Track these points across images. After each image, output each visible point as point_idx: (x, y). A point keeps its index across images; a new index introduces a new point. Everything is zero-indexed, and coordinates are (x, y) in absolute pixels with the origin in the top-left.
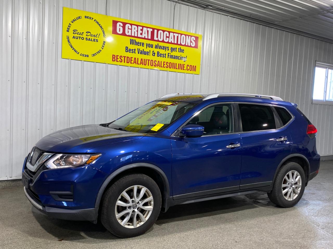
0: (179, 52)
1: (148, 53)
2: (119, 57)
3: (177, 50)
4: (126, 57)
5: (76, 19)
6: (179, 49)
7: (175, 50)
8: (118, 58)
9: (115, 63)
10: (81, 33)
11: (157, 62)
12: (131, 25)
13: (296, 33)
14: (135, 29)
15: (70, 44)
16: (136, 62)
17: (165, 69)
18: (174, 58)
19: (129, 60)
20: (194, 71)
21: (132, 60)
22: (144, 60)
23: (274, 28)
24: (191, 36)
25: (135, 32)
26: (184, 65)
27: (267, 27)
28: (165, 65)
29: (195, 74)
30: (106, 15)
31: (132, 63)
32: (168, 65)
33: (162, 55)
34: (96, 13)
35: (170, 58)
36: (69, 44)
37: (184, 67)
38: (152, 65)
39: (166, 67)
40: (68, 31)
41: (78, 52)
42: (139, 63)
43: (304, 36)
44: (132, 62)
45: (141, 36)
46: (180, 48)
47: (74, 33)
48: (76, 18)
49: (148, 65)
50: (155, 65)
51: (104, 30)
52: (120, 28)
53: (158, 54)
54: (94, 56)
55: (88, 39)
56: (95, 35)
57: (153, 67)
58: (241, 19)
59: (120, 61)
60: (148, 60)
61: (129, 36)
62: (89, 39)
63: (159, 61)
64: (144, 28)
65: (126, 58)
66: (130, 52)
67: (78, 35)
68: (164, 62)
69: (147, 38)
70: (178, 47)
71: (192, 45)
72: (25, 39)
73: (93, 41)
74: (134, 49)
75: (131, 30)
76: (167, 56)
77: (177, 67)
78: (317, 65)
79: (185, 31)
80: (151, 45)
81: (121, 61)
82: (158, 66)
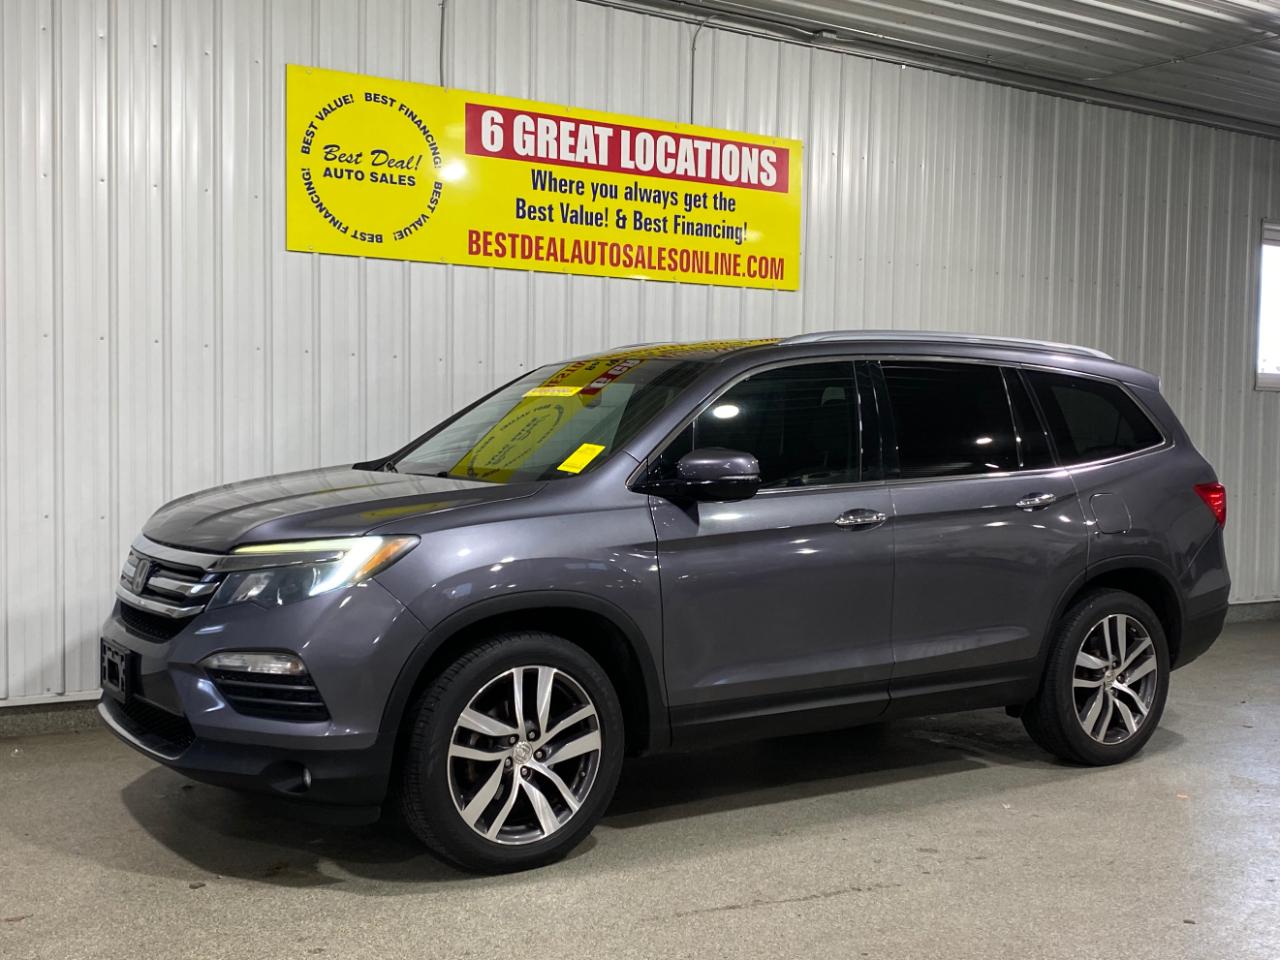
0: (716, 208)
1: (601, 219)
2: (491, 238)
3: (710, 202)
4: (517, 236)
5: (334, 106)
6: (715, 197)
7: (702, 203)
8: (490, 243)
9: (480, 259)
10: (351, 156)
11: (635, 249)
12: (535, 116)
13: (1175, 115)
14: (548, 132)
15: (315, 199)
16: (555, 254)
17: (667, 275)
18: (699, 232)
19: (530, 248)
20: (777, 278)
21: (542, 248)
22: (587, 243)
23: (1084, 100)
24: (761, 148)
25: (547, 143)
26: (739, 256)
27: (1058, 99)
28: (664, 258)
29: (780, 290)
30: (442, 85)
31: (542, 259)
32: (677, 258)
33: (650, 224)
34: (403, 79)
35: (683, 233)
36: (312, 198)
37: (739, 265)
38: (615, 261)
39: (669, 266)
40: (306, 151)
41: (344, 226)
42: (568, 255)
43: (1210, 126)
44: (543, 253)
45: (570, 157)
46: (718, 196)
47: (330, 156)
48: (335, 102)
49: (603, 262)
50: (628, 262)
51: (435, 141)
52: (493, 133)
53: (636, 220)
54: (403, 237)
55: (379, 179)
56: (403, 162)
57: (621, 270)
58: (952, 74)
59: (497, 251)
60: (599, 243)
61: (527, 158)
62: (384, 175)
63: (640, 248)
64: (582, 126)
65: (518, 241)
66: (535, 218)
67: (342, 165)
68: (661, 250)
69: (595, 162)
70: (712, 190)
71: (764, 181)
72: (155, 186)
73: (398, 185)
74: (547, 207)
75: (533, 137)
76: (670, 225)
77: (712, 267)
78: (1266, 235)
79: (737, 129)
80: (611, 186)
81: (500, 252)
82: (640, 265)
